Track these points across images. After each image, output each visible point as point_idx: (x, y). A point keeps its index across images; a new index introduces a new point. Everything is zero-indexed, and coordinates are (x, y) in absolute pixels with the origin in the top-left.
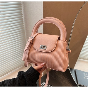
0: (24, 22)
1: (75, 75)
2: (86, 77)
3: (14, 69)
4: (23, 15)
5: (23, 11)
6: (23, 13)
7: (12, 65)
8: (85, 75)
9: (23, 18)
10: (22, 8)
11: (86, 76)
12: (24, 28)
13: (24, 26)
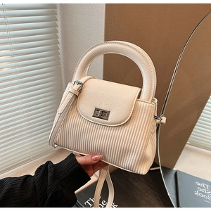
0: (60, 51)
1: (174, 184)
2: (200, 192)
3: (33, 158)
4: (59, 34)
5: (59, 23)
6: (59, 29)
7: (27, 150)
8: (199, 186)
9: (60, 40)
10: (59, 17)
11: (202, 188)
12: (60, 64)
13: (59, 59)
